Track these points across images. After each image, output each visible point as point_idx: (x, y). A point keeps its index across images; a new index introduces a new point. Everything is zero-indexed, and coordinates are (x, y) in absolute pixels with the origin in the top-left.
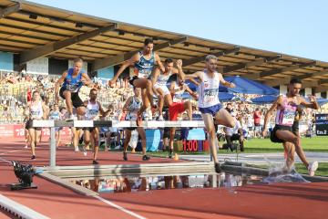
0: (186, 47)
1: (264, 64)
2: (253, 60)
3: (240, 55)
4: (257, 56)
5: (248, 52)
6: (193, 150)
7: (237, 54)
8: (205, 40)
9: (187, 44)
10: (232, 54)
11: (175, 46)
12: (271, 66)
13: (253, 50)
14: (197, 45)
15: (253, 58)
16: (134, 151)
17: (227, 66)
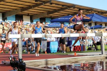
0: (51, 5)
8: (60, 2)
9: (51, 4)
11: (46, 4)
14: (56, 4)
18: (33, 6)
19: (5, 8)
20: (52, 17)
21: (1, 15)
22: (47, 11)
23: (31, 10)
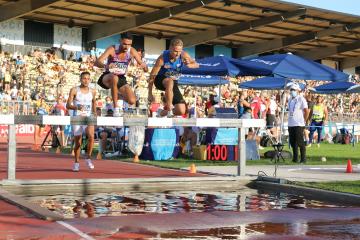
0: (227, 8)
1: (343, 34)
2: (327, 28)
3: (308, 20)
4: (332, 22)
5: (319, 15)
6: (220, 159)
7: (303, 17)
9: (228, 3)
10: (296, 18)
11: (211, 5)
12: (353, 36)
13: (327, 12)
14: (243, 5)
15: (327, 24)
16: (137, 159)
17: (287, 35)
18: (172, 8)
19: (91, 13)
20: (235, 43)
21: (81, 34)
22: (216, 25)
23: (165, 20)
